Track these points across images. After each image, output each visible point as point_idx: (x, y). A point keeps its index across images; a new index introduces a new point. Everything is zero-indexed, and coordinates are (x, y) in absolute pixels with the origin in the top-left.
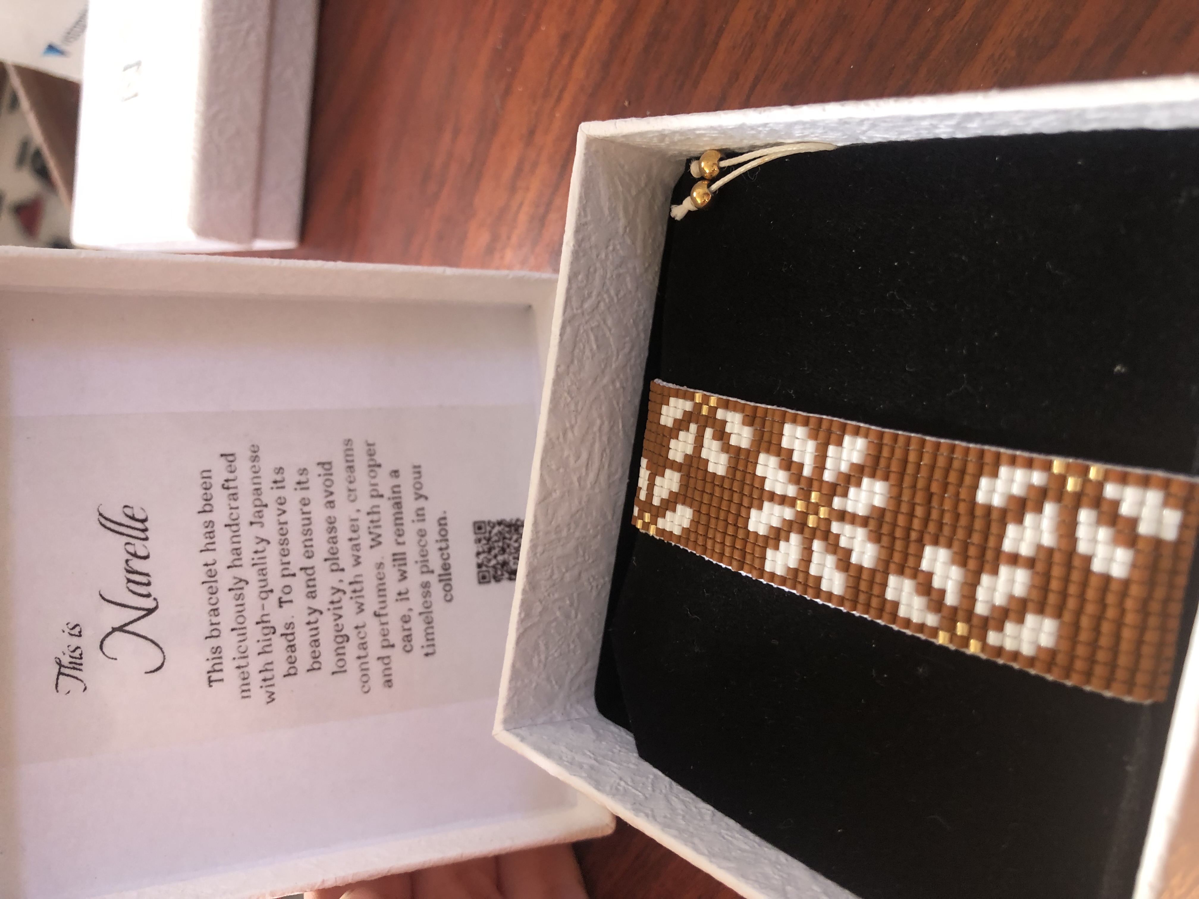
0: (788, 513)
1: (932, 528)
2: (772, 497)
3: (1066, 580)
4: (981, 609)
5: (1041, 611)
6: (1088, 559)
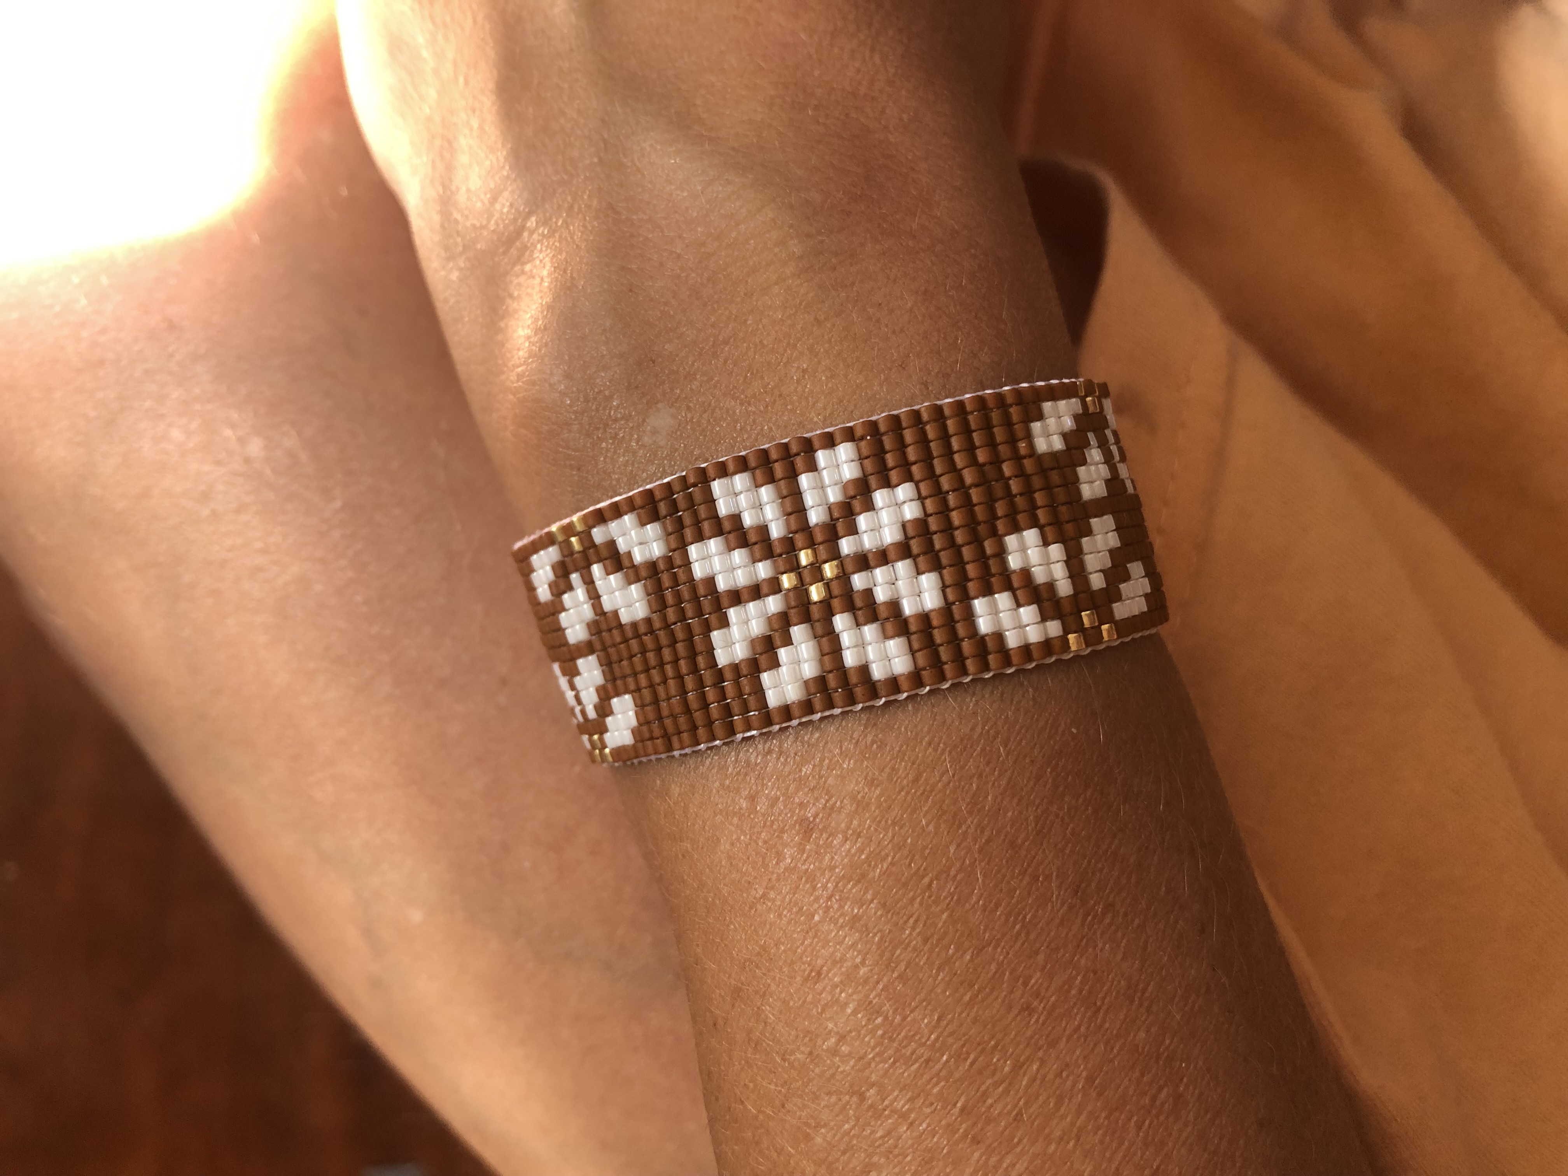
0: (773, 604)
1: (1000, 508)
2: (737, 597)
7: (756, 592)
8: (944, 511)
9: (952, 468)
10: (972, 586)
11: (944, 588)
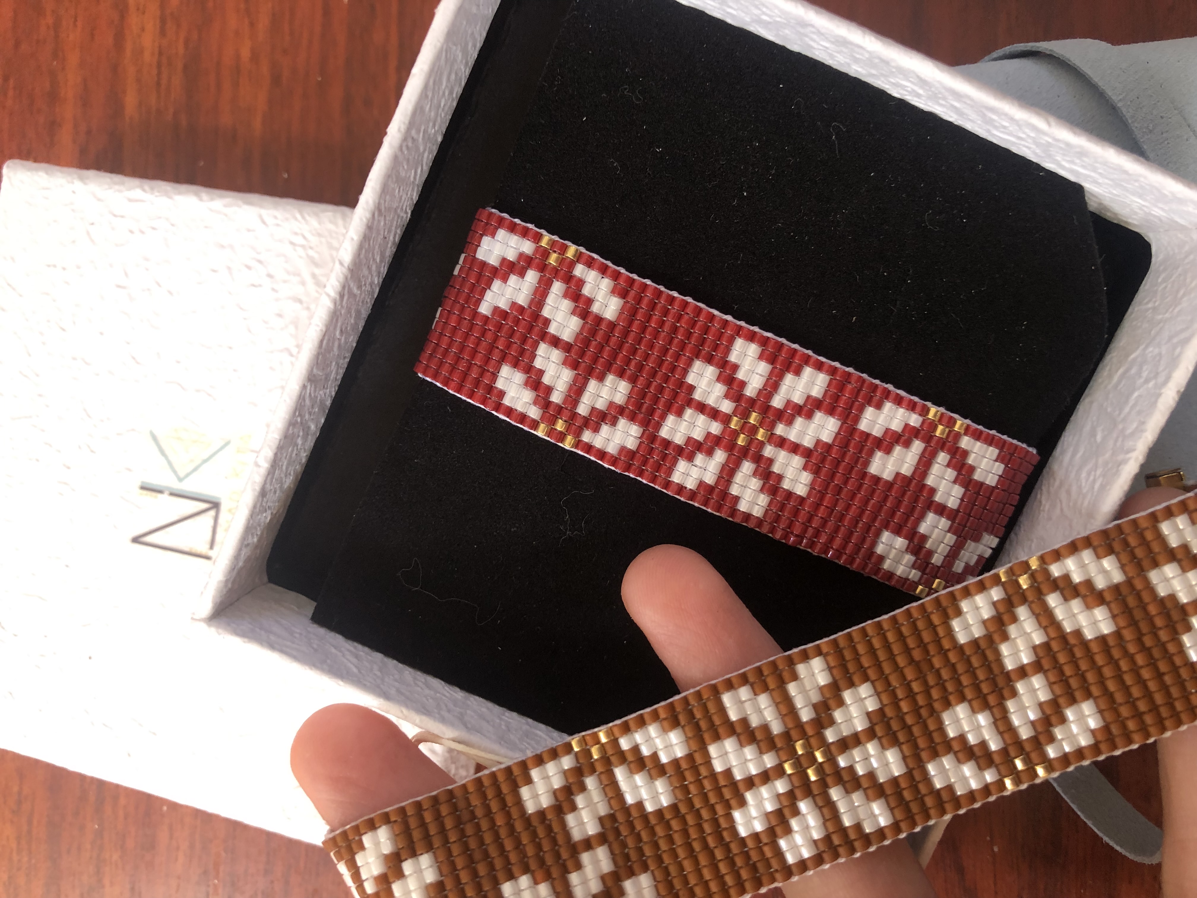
0: (781, 786)
1: (935, 694)
2: (750, 782)
3: (1074, 661)
4: (1025, 733)
5: (1073, 701)
6: (1078, 633)
7: (766, 777)
8: (895, 703)
9: (897, 668)
10: (924, 755)
11: (904, 758)
